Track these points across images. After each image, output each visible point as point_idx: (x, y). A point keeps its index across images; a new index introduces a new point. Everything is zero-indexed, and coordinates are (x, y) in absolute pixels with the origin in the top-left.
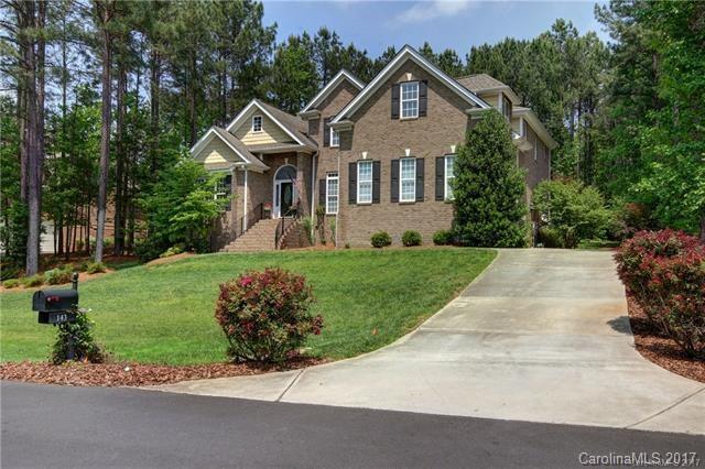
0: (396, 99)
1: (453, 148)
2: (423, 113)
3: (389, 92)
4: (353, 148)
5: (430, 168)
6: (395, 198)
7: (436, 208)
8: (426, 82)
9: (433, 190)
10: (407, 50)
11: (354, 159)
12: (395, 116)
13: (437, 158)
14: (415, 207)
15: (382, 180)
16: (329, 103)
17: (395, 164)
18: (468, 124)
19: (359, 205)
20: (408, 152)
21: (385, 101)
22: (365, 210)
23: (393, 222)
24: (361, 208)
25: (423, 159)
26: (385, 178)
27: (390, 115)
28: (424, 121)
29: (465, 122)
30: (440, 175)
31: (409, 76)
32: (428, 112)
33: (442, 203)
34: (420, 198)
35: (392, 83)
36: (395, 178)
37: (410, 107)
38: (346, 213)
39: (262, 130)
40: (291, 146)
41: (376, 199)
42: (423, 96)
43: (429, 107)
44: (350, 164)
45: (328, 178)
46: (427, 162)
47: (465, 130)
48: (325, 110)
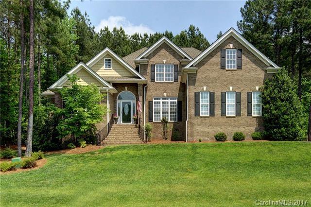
0: (223, 57)
1: (257, 88)
2: (239, 67)
3: (219, 54)
4: (197, 84)
5: (244, 98)
6: (223, 114)
7: (247, 120)
8: (241, 50)
9: (246, 110)
10: (232, 30)
11: (198, 90)
12: (223, 67)
13: (248, 93)
14: (236, 119)
15: (215, 103)
16: (154, 56)
17: (223, 95)
18: (265, 75)
19: (201, 117)
20: (231, 88)
21: (217, 58)
22: (205, 120)
23: (223, 127)
24: (202, 119)
25: (240, 93)
26: (218, 102)
27: (220, 67)
28: (240, 72)
29: (264, 74)
30: (249, 102)
31: (231, 46)
32: (243, 67)
33: (251, 117)
34: (238, 114)
35: (221, 48)
36: (223, 102)
37: (231, 63)
38: (193, 121)
39: (111, 68)
40: (136, 79)
41: (212, 114)
42: (239, 58)
43: (243, 64)
44: (195, 93)
45: (154, 101)
46: (242, 94)
47: (263, 78)
48: (152, 60)
